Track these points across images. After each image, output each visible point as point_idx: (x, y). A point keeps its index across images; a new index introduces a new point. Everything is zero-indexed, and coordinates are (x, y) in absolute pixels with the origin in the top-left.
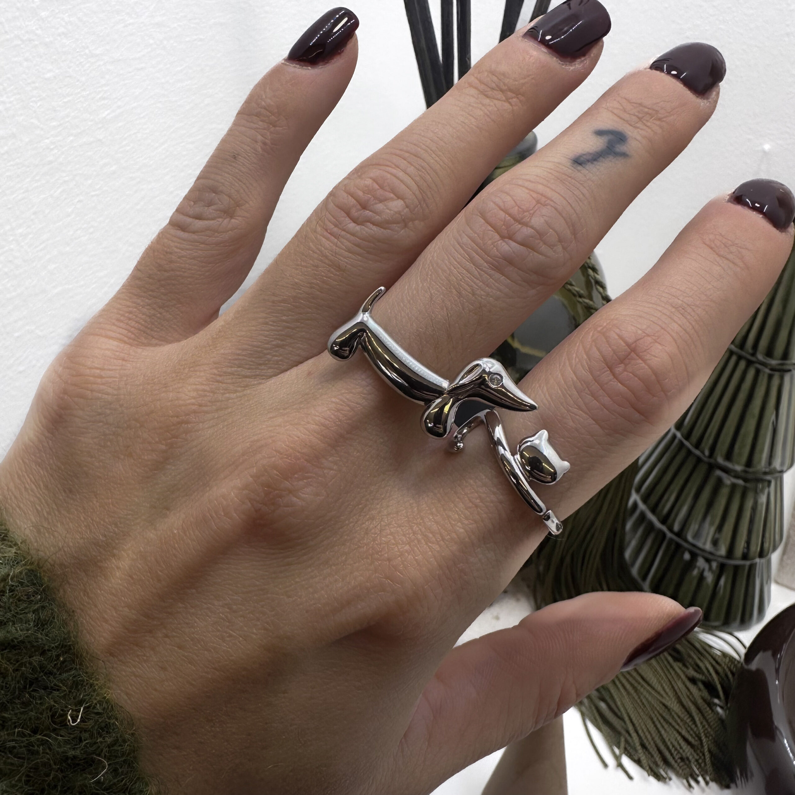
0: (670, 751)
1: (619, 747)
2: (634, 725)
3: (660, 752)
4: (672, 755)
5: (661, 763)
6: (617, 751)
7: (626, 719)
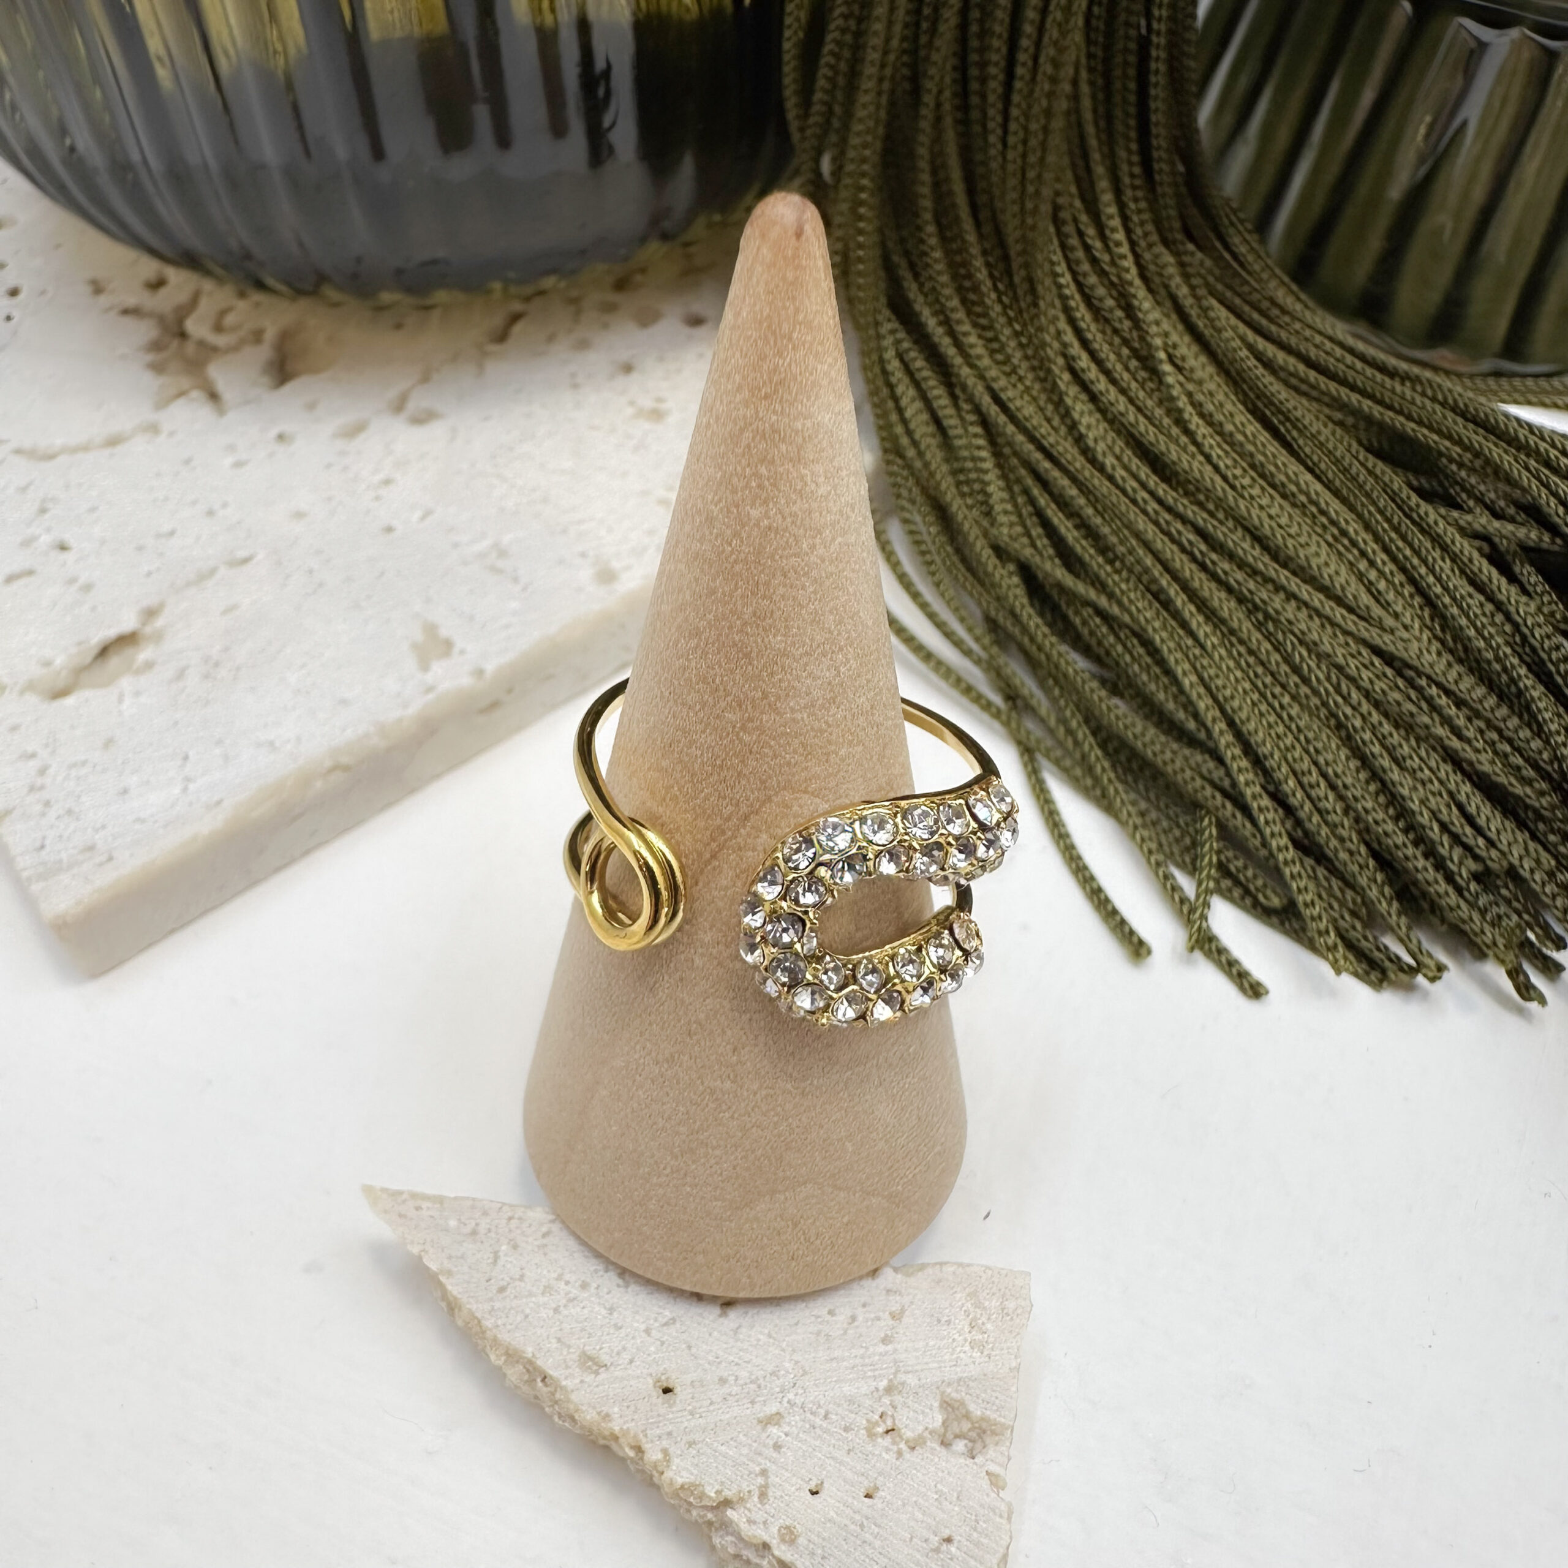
0: (1430, 853)
1: (1192, 870)
2: (1258, 762)
3: (1384, 860)
4: (1440, 865)
5: (1388, 908)
6: (1187, 885)
7: (1224, 739)
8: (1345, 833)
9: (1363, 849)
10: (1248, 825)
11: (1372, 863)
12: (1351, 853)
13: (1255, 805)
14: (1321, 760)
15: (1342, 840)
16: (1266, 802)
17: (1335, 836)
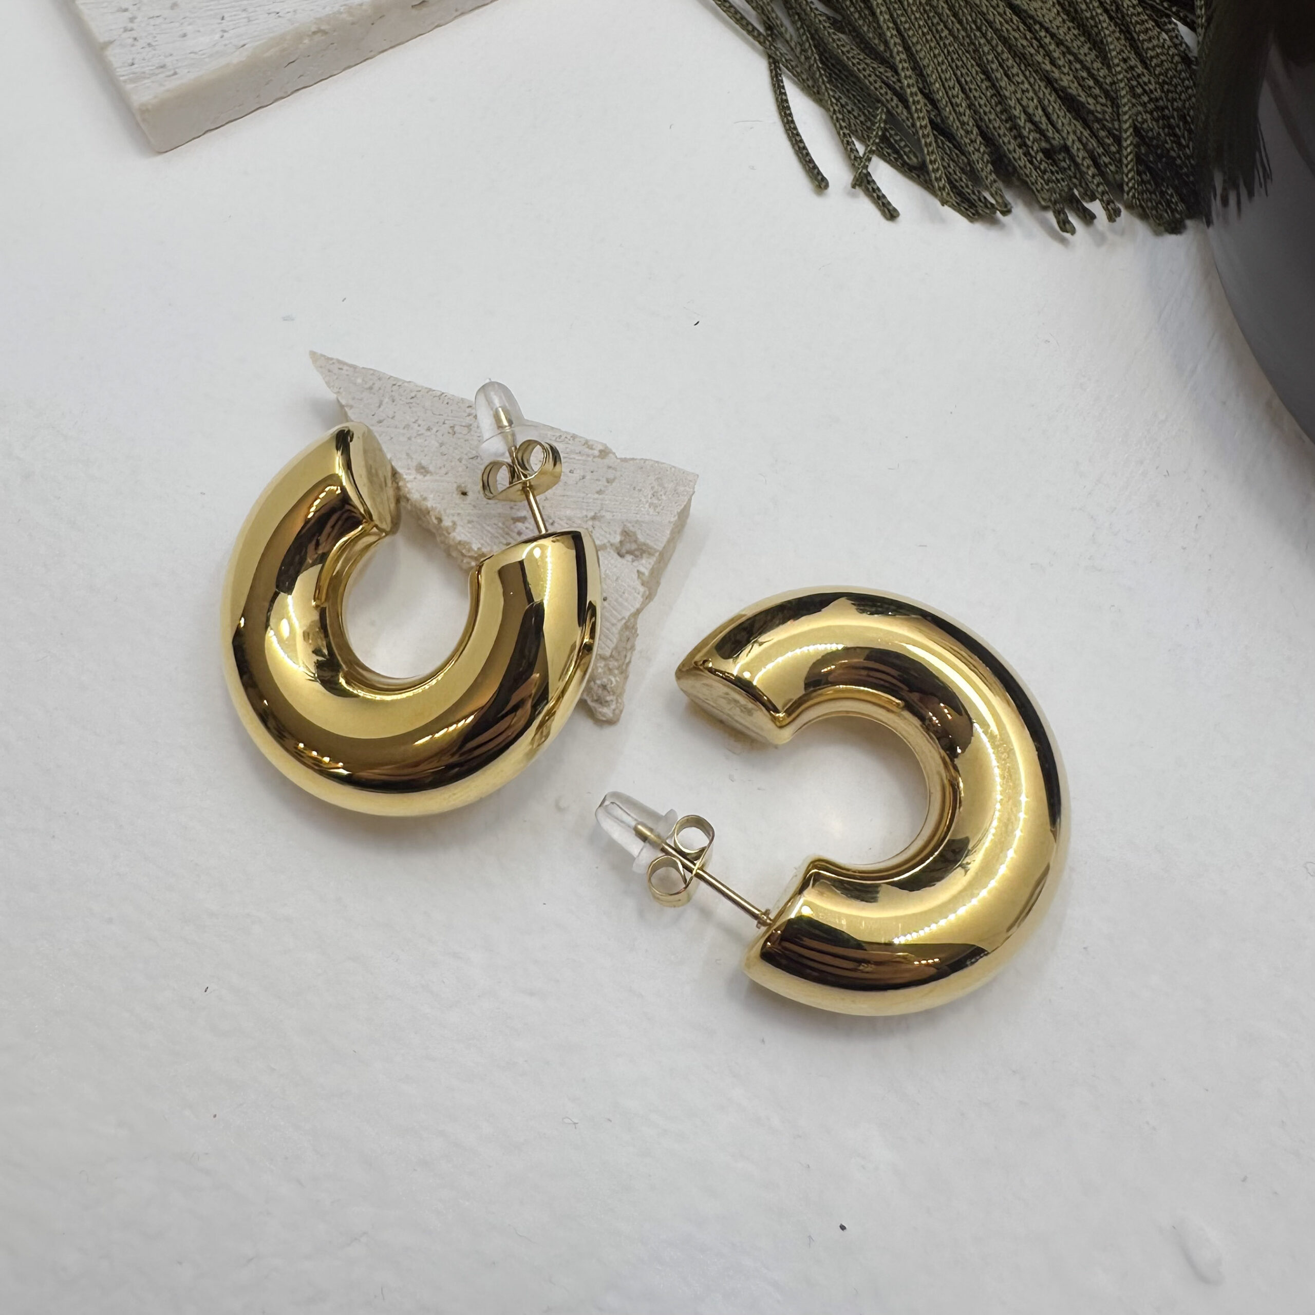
1: (866, 140)
6: (859, 146)
8: (965, 119)
9: (975, 131)
10: (905, 113)
11: (979, 139)
12: (967, 132)
13: (911, 100)
14: (959, 73)
15: (963, 124)
16: (919, 97)
17: (959, 121)
